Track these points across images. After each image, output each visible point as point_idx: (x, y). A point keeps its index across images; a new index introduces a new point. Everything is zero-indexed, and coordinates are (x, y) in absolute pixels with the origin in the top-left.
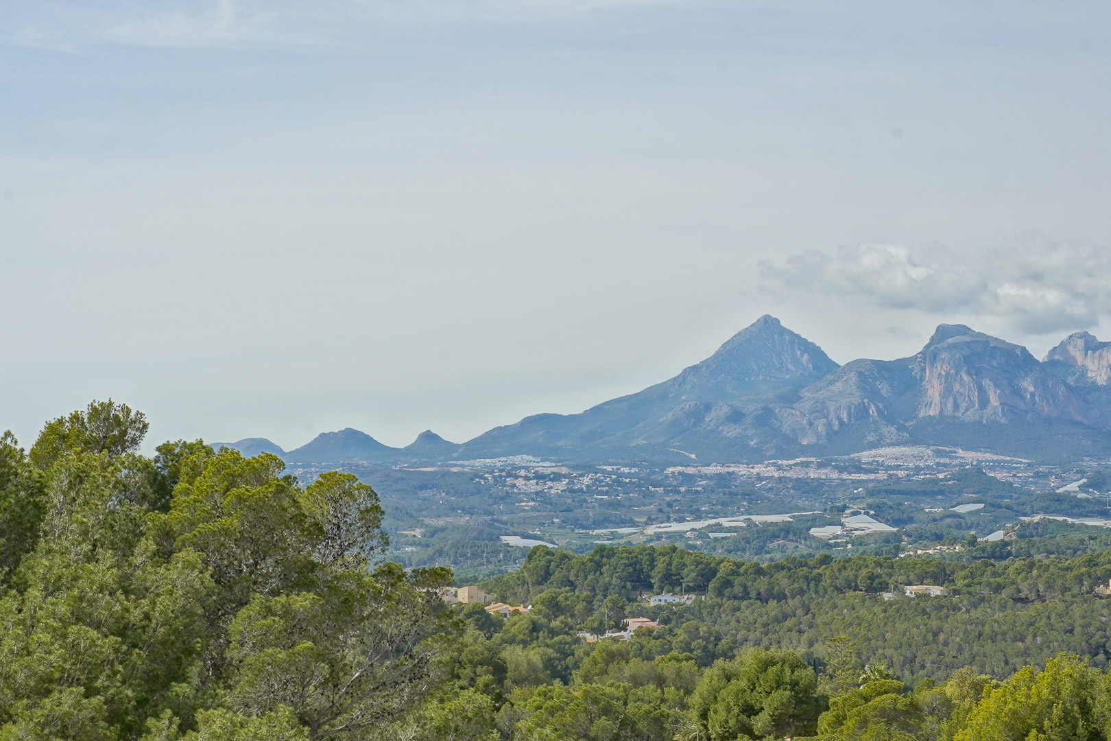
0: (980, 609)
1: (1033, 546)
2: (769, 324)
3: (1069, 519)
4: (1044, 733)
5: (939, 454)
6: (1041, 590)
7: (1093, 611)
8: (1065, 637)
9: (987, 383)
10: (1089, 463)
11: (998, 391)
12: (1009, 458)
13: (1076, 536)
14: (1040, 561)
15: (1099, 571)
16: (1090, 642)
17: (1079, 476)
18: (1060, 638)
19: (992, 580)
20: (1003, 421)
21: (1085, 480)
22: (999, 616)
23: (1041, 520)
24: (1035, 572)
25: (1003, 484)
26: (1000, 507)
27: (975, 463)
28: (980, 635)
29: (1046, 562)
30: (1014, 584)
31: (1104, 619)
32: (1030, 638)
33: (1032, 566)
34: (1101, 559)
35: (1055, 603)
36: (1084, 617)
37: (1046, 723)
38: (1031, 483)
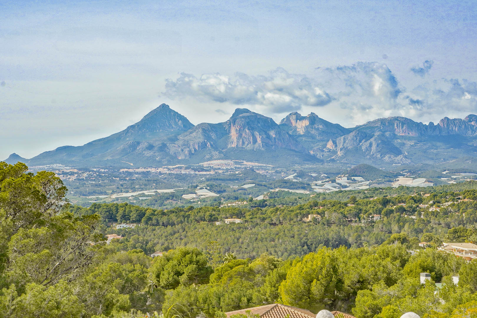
0: (256, 228)
1: (276, 202)
2: (164, 107)
3: (290, 190)
4: (319, 280)
5: (236, 163)
6: (281, 220)
7: (302, 229)
8: (291, 239)
9: (257, 133)
10: (297, 167)
11: (261, 137)
12: (265, 165)
13: (294, 197)
14: (280, 208)
15: (304, 212)
16: (301, 241)
17: (294, 172)
18: (289, 240)
19: (261, 216)
20: (263, 149)
21: (296, 174)
22: (264, 231)
23: (279, 191)
24: (278, 213)
25: (263, 176)
26: (261, 185)
27: (251, 167)
28: (256, 239)
29: (282, 208)
30: (270, 217)
31: (306, 232)
32: (277, 240)
33: (277, 210)
34: (305, 207)
35: (287, 225)
36: (299, 231)
37: (320, 276)
38: (274, 175)
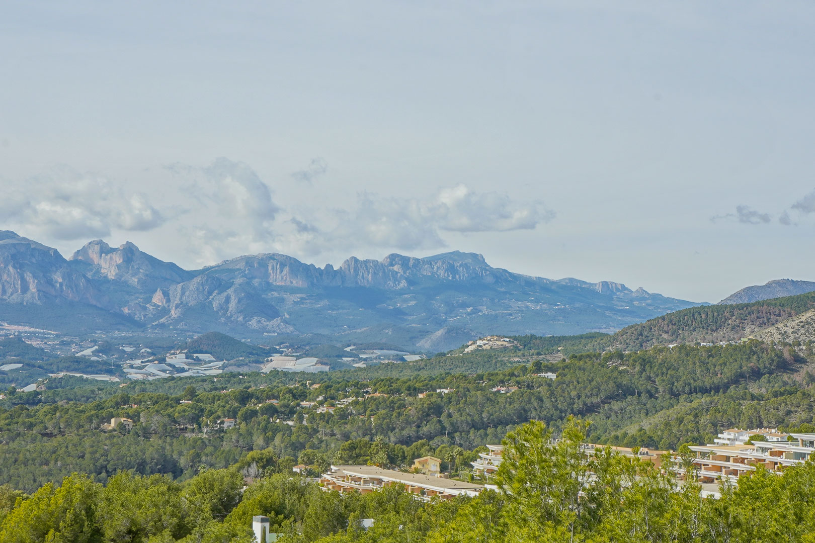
0: (16, 442)
1: (58, 395)
3: (84, 375)
4: (60, 531)
6: (62, 427)
7: (99, 442)
8: (78, 461)
9: (29, 277)
10: (100, 335)
11: (36, 281)
12: (42, 331)
13: (88, 388)
14: (62, 406)
15: (104, 413)
16: (96, 464)
17: (92, 344)
18: (74, 462)
19: (26, 420)
20: (39, 303)
21: (96, 347)
22: (30, 447)
23: (64, 376)
24: (58, 414)
25: (37, 349)
26: (34, 366)
27: (16, 334)
28: (16, 461)
29: (66, 406)
30: (43, 423)
31: (106, 448)
32: (52, 462)
33: (56, 410)
34: (106, 404)
35: (72, 436)
36: (92, 447)
37: (61, 524)
38: (58, 349)
